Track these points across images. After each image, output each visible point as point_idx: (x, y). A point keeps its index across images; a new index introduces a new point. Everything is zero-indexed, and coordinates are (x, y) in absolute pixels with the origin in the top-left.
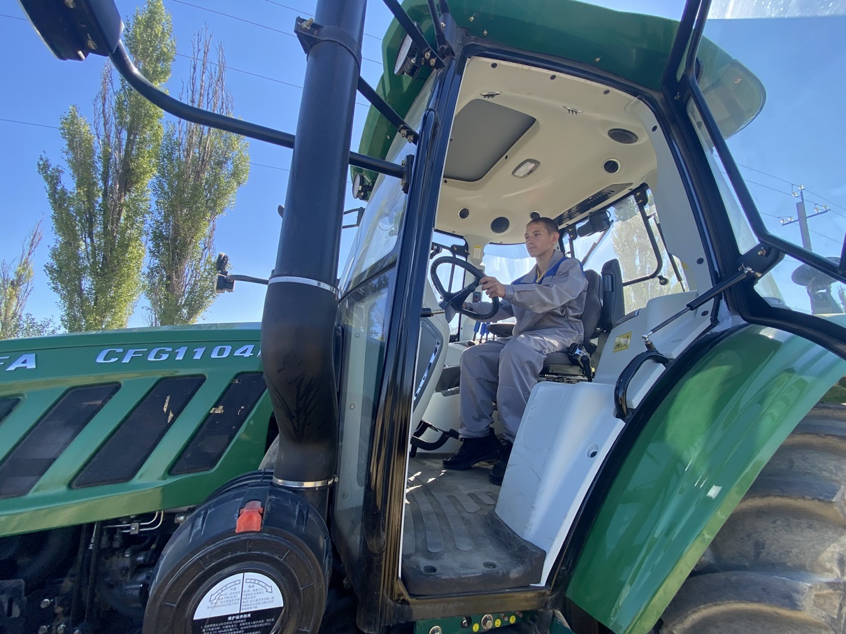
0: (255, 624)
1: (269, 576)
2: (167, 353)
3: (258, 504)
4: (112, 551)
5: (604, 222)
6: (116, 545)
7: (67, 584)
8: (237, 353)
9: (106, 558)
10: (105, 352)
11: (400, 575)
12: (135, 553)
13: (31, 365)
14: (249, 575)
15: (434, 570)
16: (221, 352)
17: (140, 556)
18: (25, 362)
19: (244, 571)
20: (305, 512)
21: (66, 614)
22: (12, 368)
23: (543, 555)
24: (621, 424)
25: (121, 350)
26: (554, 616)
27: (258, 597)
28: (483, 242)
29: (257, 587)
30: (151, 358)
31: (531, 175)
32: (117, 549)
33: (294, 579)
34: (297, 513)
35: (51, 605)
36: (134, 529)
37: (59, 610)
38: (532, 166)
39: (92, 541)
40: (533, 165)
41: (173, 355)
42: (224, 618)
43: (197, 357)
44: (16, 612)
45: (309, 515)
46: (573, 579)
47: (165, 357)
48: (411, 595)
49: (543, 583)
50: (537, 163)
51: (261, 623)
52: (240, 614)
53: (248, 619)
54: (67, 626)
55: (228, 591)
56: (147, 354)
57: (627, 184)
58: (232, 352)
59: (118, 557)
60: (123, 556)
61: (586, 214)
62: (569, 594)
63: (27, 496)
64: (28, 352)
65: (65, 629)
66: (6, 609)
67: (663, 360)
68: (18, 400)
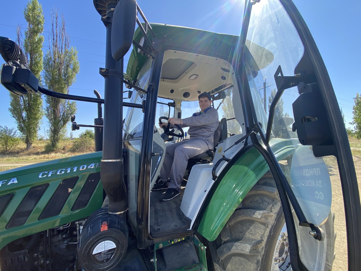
0: (109, 253)
1: (111, 241)
2: (63, 171)
3: (106, 222)
4: (54, 236)
5: (224, 96)
6: (55, 233)
7: (41, 248)
8: (89, 167)
9: (53, 238)
10: (41, 174)
11: (149, 233)
12: (62, 235)
13: (16, 182)
14: (106, 241)
15: (159, 229)
16: (83, 168)
17: (64, 235)
18: (13, 181)
19: (104, 241)
20: (119, 221)
21: (42, 257)
22: (9, 183)
23: (191, 221)
24: (213, 182)
25: (47, 172)
26: (194, 236)
27: (109, 246)
28: (180, 101)
29: (108, 244)
30: (58, 173)
31: (195, 79)
32: (56, 235)
33: (118, 240)
34: (117, 222)
35: (37, 255)
36: (61, 228)
37: (40, 256)
39: (48, 234)
40: (196, 76)
41: (66, 171)
42: (101, 253)
43: (75, 171)
44: (27, 259)
45: (121, 222)
46: (199, 227)
47: (63, 172)
48: (153, 237)
49: (191, 229)
51: (111, 252)
52: (105, 251)
53: (107, 252)
54: (44, 261)
55: (101, 246)
56: (56, 172)
57: (230, 84)
58: (87, 167)
59: (57, 237)
60: (58, 236)
61: (218, 92)
62: (198, 231)
63: (25, 224)
64: (14, 177)
65: (44, 262)
66: (23, 259)
67: (227, 160)
68: (14, 194)
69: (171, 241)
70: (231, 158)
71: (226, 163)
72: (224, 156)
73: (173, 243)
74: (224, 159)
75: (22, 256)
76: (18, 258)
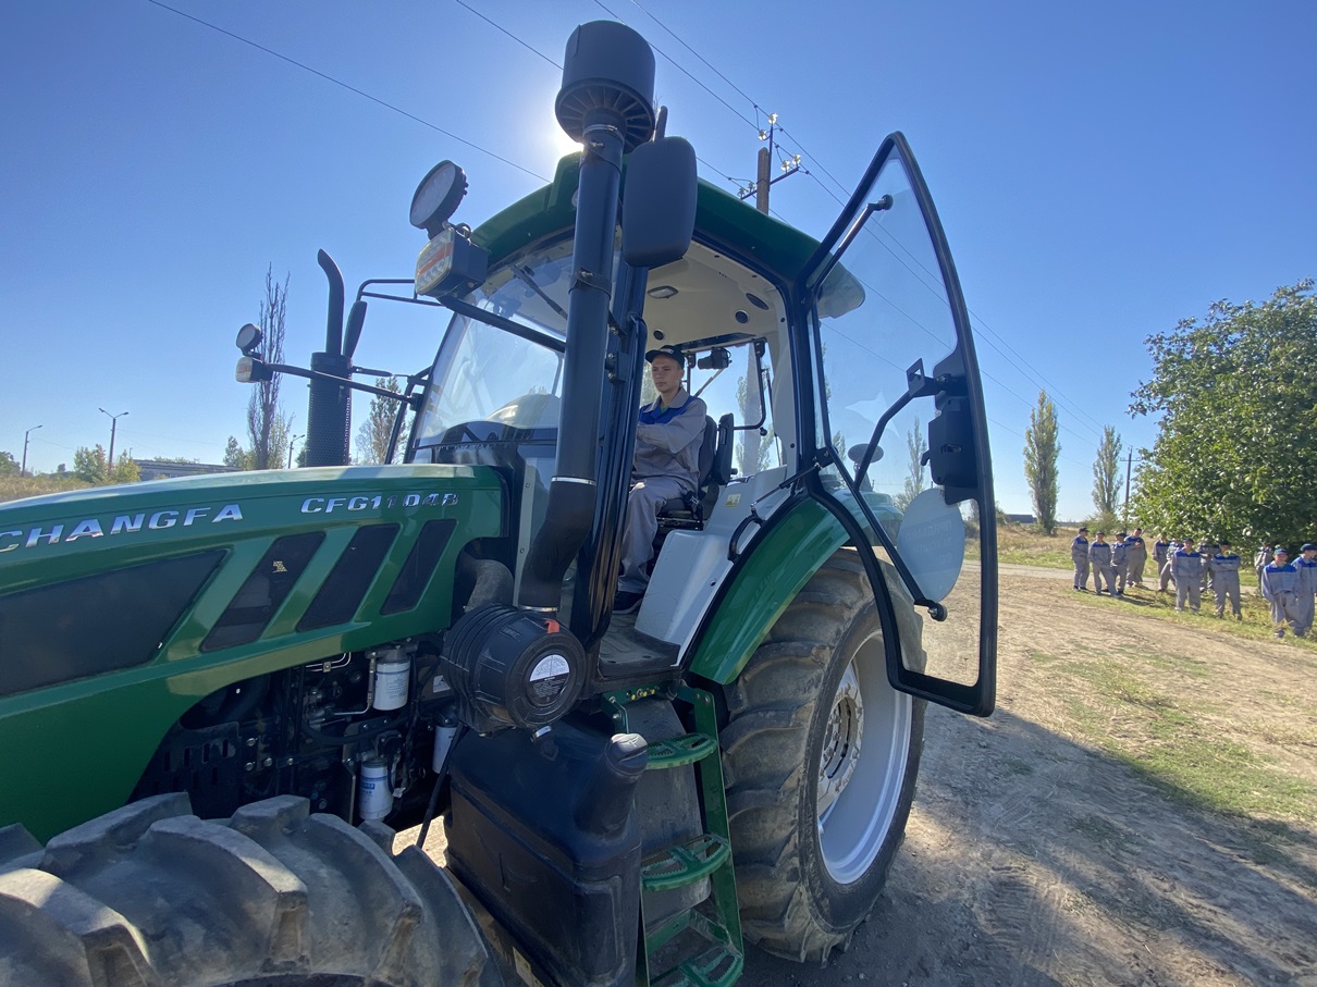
5: (724, 361)
7: (261, 725)
10: (308, 502)
13: (237, 516)
15: (614, 662)
16: (411, 501)
18: (230, 513)
22: (218, 519)
23: (679, 647)
24: (731, 564)
25: (323, 500)
30: (351, 507)
35: (256, 744)
38: (671, 292)
41: (370, 504)
42: (543, 680)
44: (230, 752)
47: (363, 506)
49: (677, 664)
50: (676, 291)
51: (559, 682)
56: (346, 504)
58: (421, 501)
61: (710, 347)
62: (692, 669)
63: (261, 641)
64: (232, 502)
65: (274, 762)
66: (221, 750)
67: (759, 521)
68: (226, 552)
69: (631, 694)
70: (767, 517)
71: (758, 527)
72: (754, 512)
73: (633, 697)
74: (755, 518)
75: (219, 743)
76: (207, 747)
